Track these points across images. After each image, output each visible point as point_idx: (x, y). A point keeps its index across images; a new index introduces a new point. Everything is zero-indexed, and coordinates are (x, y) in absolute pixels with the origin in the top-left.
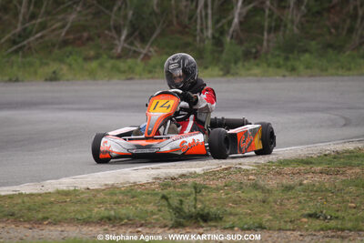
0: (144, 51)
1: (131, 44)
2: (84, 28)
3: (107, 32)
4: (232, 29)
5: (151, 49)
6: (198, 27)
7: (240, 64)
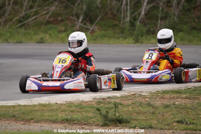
0: (92, 28)
2: (59, 15)
3: (71, 17)
4: (140, 18)
5: (96, 27)
6: (122, 16)
7: (144, 37)
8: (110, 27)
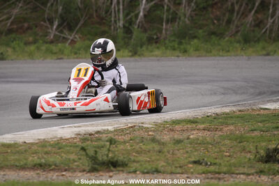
0: (71, 38)
2: (25, 20)
3: (42, 23)
4: (138, 20)
5: (76, 36)
6: (113, 19)
7: (144, 48)
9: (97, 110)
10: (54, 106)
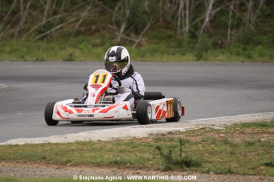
0: (138, 41)
1: (128, 35)
2: (93, 22)
3: (110, 26)
5: (143, 39)
6: (179, 24)
7: (209, 52)
8: (162, 39)
9: (116, 117)
10: (71, 112)
